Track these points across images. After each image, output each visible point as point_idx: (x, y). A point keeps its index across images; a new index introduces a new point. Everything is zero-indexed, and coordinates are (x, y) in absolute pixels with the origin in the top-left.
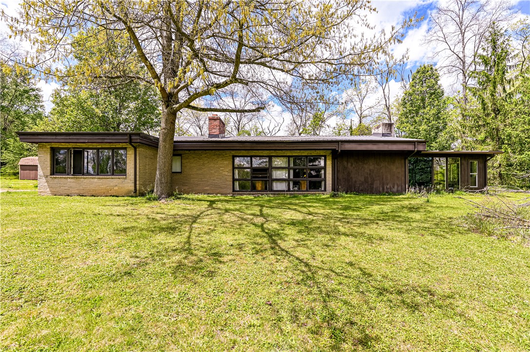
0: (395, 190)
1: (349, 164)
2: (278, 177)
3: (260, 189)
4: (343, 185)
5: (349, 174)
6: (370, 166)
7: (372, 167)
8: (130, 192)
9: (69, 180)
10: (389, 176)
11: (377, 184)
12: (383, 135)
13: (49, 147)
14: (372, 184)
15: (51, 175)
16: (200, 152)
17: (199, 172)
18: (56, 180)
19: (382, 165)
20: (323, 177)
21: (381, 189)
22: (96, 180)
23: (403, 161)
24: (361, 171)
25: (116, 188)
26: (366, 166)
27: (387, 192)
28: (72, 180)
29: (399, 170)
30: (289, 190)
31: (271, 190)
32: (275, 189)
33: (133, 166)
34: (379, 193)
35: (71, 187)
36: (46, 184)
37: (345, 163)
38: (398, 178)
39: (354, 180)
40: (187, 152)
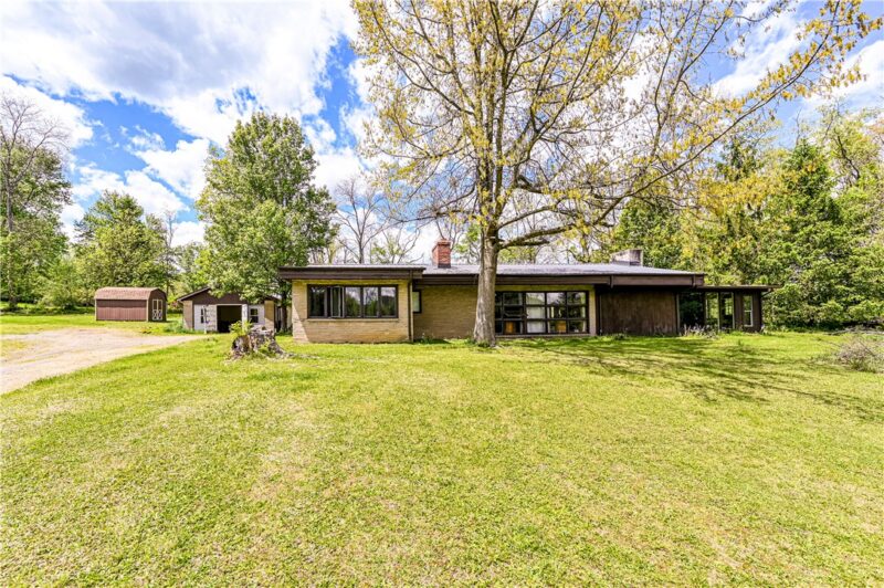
0: (666, 330)
1: (615, 301)
2: (533, 317)
3: (510, 331)
4: (609, 325)
5: (614, 312)
6: (638, 303)
7: (640, 304)
8: (404, 337)
9: (331, 324)
10: (659, 315)
11: (646, 324)
12: (631, 264)
13: (305, 284)
14: (640, 324)
15: (308, 318)
16: (443, 287)
17: (443, 312)
18: (315, 324)
19: (651, 301)
20: (584, 316)
21: (651, 330)
22: (363, 324)
23: (673, 297)
24: (627, 310)
25: (387, 333)
26: (633, 303)
27: (658, 333)
29: (670, 309)
30: (546, 332)
31: (525, 332)
32: (529, 331)
33: (407, 307)
35: (333, 333)
36: (303, 330)
37: (610, 300)
38: (668, 316)
39: (620, 319)
40: (428, 287)
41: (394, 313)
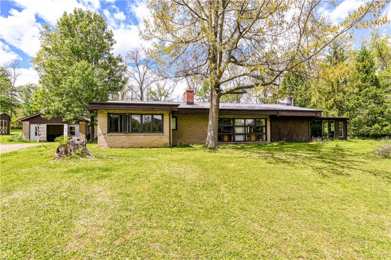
0: (304, 139)
1: (280, 124)
2: (238, 132)
3: (226, 140)
4: (277, 137)
5: (279, 130)
6: (291, 125)
8: (167, 144)
9: (122, 137)
10: (300, 131)
11: (294, 136)
12: (288, 105)
13: (106, 112)
14: (292, 136)
15: (108, 133)
16: (189, 115)
17: (189, 129)
18: (112, 137)
20: (264, 131)
21: (297, 139)
22: (142, 136)
23: (307, 122)
24: (286, 128)
25: (156, 142)
26: (288, 125)
27: (300, 141)
28: (124, 137)
29: (305, 128)
30: (245, 141)
31: (234, 140)
32: (236, 140)
33: (168, 127)
34: (296, 141)
35: (123, 142)
36: (104, 140)
37: (277, 123)
38: (305, 132)
39: (282, 133)
40: (181, 115)
41: (161, 130)
